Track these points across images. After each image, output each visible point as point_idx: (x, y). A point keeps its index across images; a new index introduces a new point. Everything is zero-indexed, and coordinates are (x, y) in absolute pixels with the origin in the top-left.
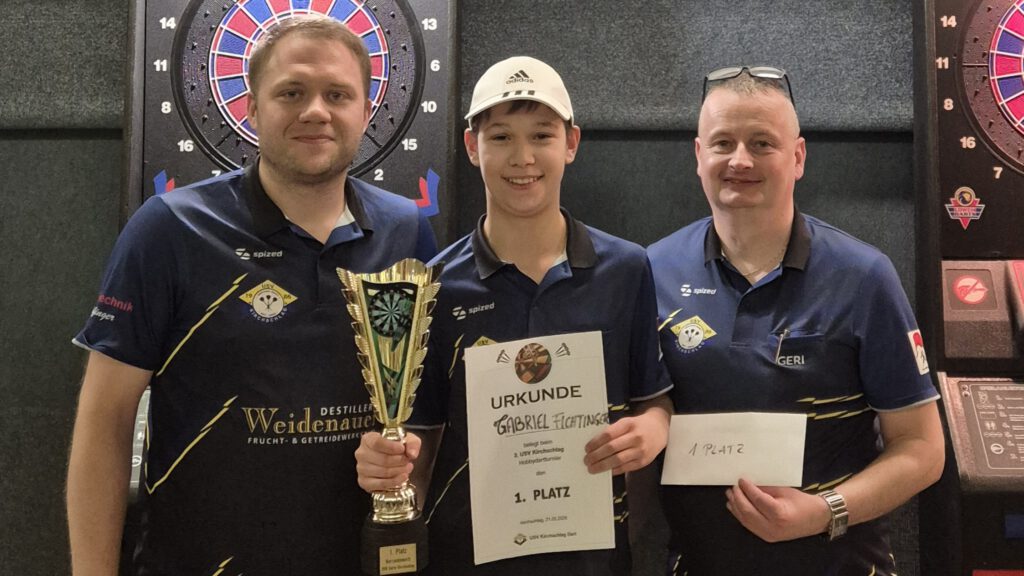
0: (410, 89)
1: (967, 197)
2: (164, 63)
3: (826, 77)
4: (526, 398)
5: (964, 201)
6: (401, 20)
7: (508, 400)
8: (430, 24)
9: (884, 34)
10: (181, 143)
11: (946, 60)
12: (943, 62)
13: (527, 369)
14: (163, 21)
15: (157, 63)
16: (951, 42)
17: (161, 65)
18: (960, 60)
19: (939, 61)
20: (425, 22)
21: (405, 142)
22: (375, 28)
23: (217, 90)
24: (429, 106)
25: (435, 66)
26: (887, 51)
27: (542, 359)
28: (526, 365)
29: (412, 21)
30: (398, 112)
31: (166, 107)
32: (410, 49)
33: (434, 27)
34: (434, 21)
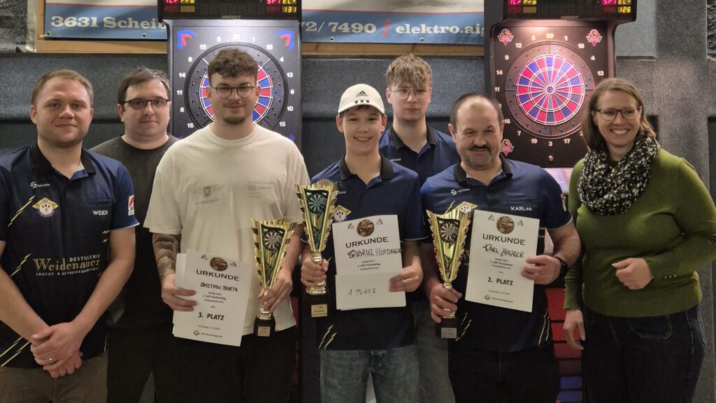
0: (282, 102)
1: (507, 143)
2: (181, 91)
3: (449, 95)
4: (363, 242)
5: (506, 145)
6: (278, 73)
7: (354, 244)
8: (290, 75)
9: (472, 77)
10: (188, 125)
11: (499, 88)
12: (497, 89)
13: (363, 231)
14: (180, 74)
15: (178, 92)
16: (501, 81)
17: (180, 92)
18: (504, 88)
19: (496, 88)
20: (288, 74)
21: (280, 123)
22: (267, 77)
23: (203, 103)
24: (290, 109)
25: (292, 92)
26: (474, 84)
27: (370, 226)
28: (363, 229)
29: (283, 74)
30: (278, 110)
31: (182, 110)
32: (282, 85)
33: (292, 76)
34: (292, 74)
